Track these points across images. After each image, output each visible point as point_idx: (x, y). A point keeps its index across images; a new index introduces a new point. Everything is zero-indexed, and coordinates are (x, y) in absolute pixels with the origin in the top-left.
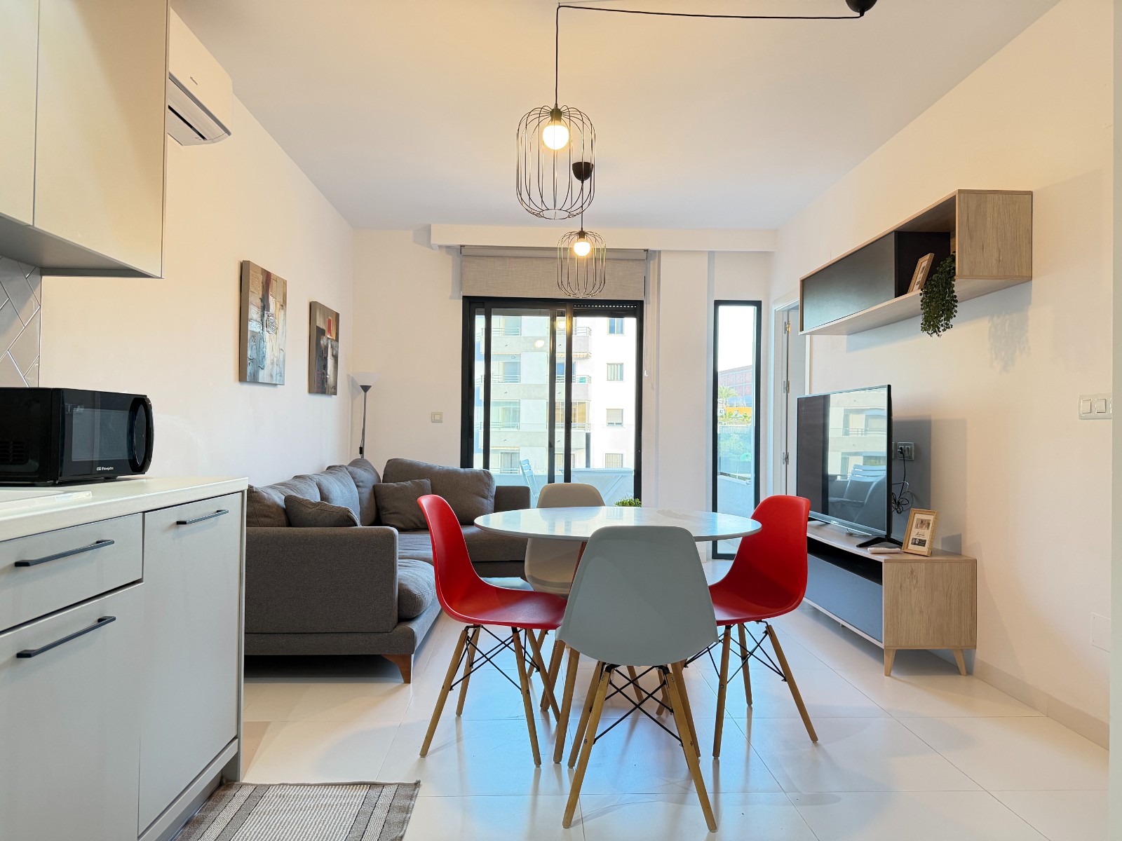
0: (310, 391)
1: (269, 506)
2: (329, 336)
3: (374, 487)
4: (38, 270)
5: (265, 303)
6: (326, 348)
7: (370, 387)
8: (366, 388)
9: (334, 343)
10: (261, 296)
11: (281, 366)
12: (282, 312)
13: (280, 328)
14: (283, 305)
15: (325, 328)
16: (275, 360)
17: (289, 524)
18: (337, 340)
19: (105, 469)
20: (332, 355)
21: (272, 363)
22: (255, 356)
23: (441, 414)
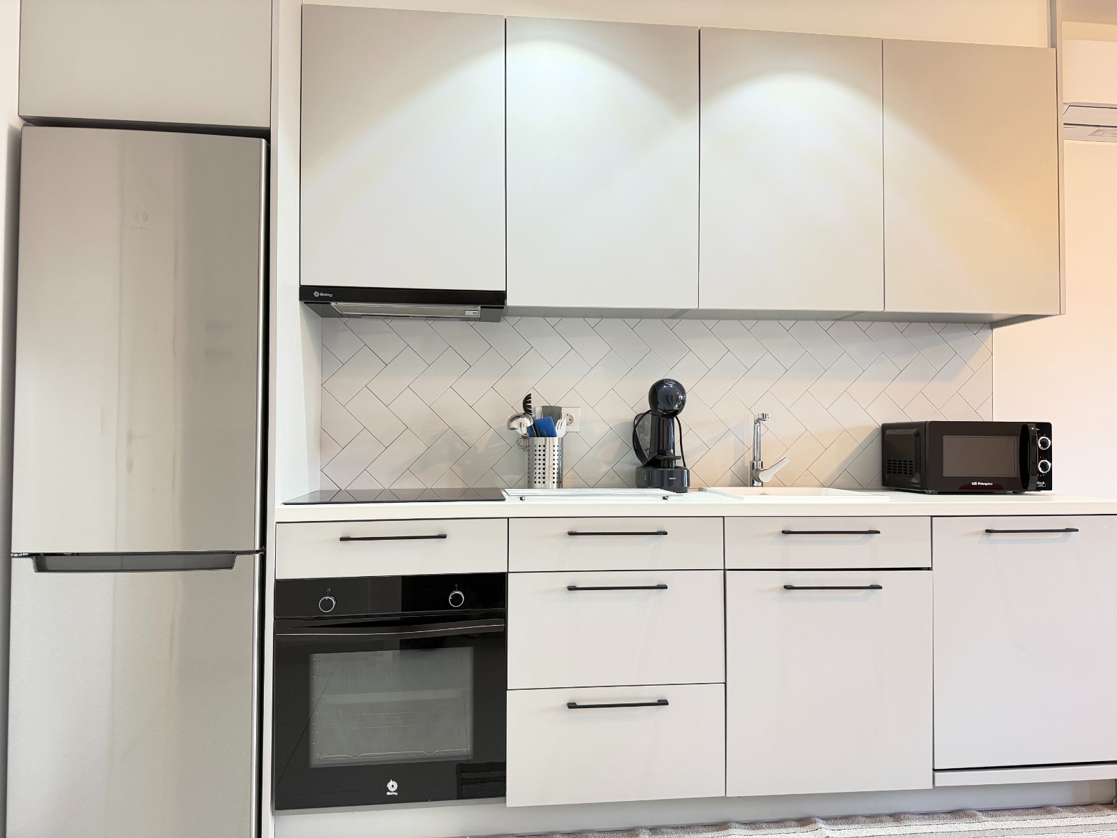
4: (988, 325)
19: (982, 484)
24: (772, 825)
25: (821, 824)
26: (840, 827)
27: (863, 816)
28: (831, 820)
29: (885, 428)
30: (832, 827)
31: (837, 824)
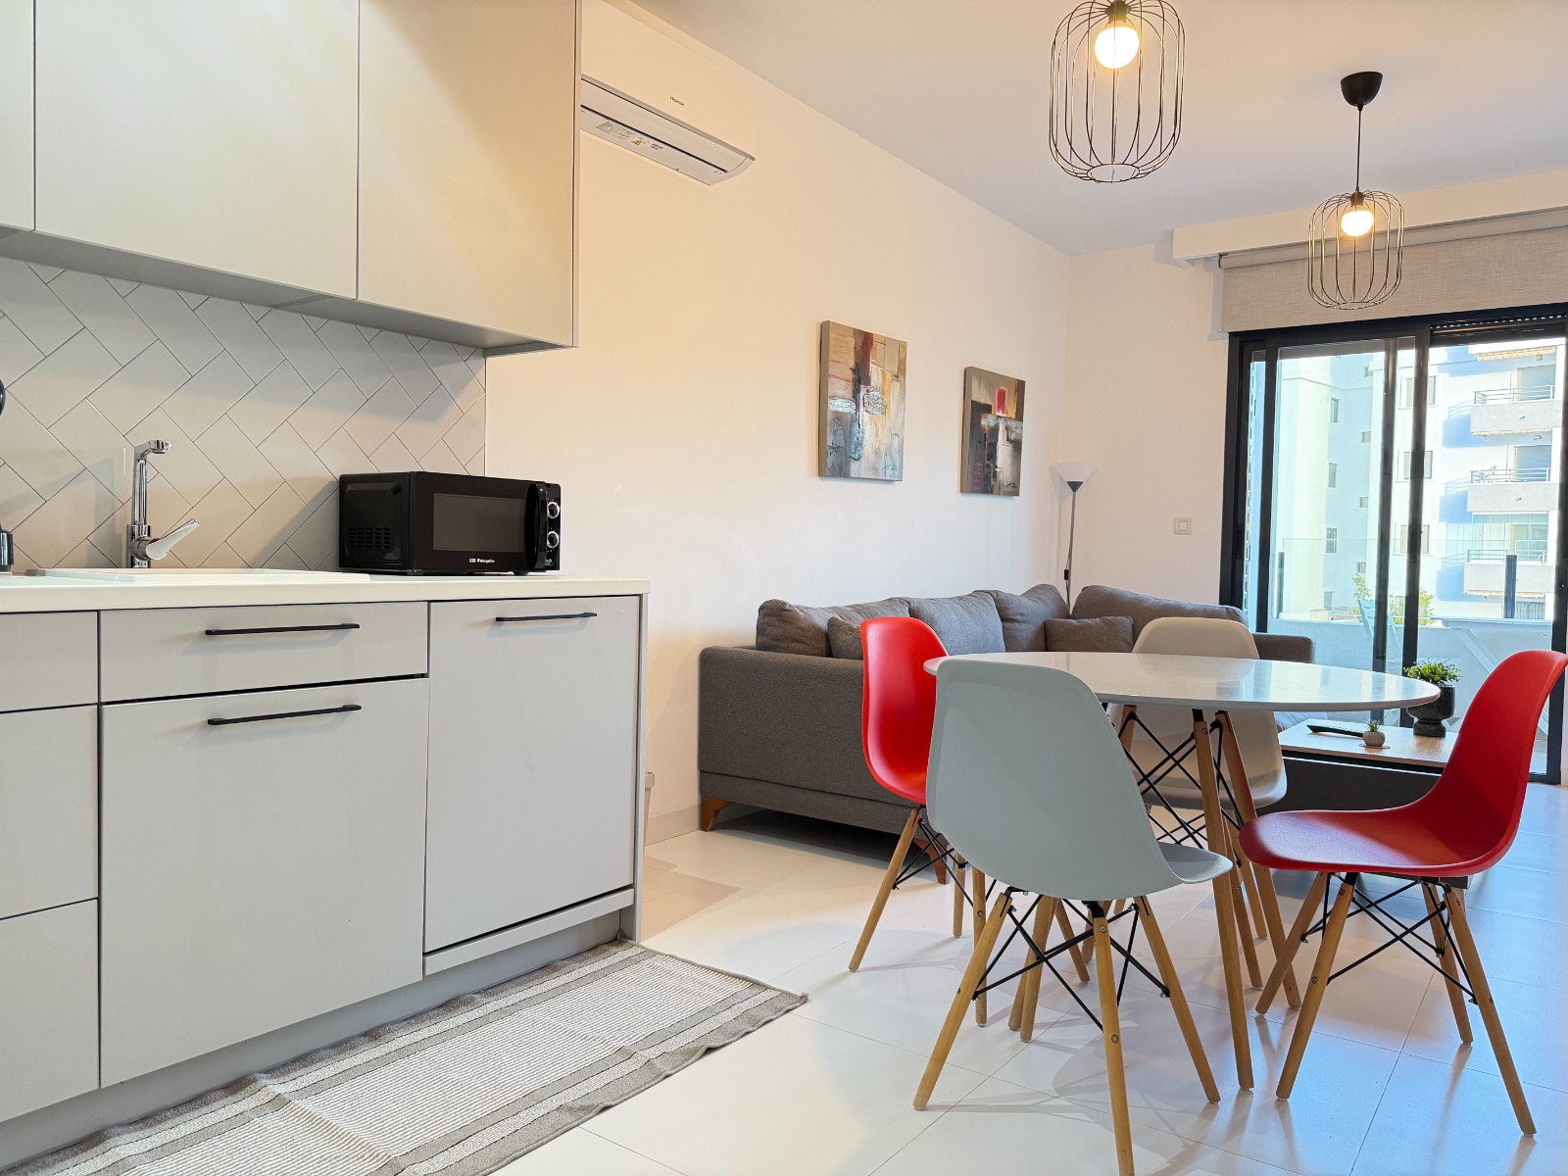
0: (963, 490)
1: (802, 629)
2: (1000, 414)
3: (1045, 624)
4: (481, 351)
5: (862, 375)
6: (995, 430)
7: (1081, 483)
8: (1075, 486)
9: (1013, 424)
10: (852, 364)
11: (896, 456)
12: (896, 386)
13: (893, 406)
14: (900, 374)
15: (990, 403)
16: (883, 448)
17: (830, 655)
18: (1019, 417)
19: (482, 561)
20: (1008, 439)
21: (877, 453)
22: (842, 444)
23: (1188, 521)
24: (184, 1108)
25: (264, 1080)
26: (294, 1075)
27: (325, 1048)
28: (277, 1070)
29: (345, 481)
30: (282, 1080)
31: (289, 1072)
